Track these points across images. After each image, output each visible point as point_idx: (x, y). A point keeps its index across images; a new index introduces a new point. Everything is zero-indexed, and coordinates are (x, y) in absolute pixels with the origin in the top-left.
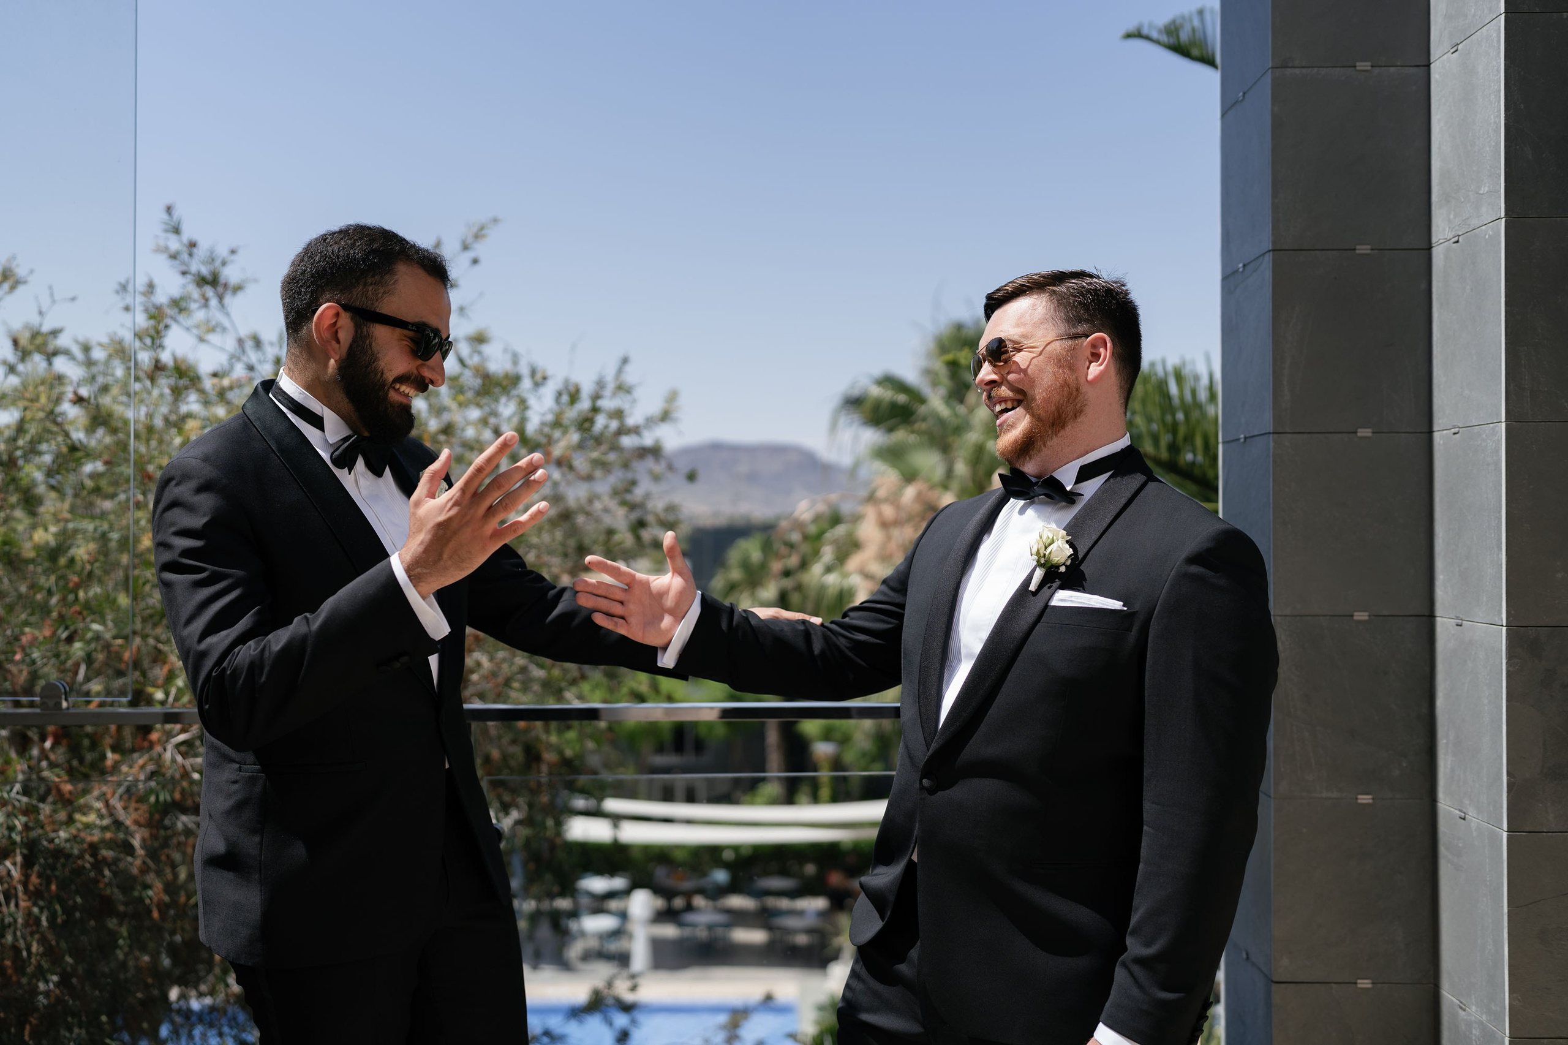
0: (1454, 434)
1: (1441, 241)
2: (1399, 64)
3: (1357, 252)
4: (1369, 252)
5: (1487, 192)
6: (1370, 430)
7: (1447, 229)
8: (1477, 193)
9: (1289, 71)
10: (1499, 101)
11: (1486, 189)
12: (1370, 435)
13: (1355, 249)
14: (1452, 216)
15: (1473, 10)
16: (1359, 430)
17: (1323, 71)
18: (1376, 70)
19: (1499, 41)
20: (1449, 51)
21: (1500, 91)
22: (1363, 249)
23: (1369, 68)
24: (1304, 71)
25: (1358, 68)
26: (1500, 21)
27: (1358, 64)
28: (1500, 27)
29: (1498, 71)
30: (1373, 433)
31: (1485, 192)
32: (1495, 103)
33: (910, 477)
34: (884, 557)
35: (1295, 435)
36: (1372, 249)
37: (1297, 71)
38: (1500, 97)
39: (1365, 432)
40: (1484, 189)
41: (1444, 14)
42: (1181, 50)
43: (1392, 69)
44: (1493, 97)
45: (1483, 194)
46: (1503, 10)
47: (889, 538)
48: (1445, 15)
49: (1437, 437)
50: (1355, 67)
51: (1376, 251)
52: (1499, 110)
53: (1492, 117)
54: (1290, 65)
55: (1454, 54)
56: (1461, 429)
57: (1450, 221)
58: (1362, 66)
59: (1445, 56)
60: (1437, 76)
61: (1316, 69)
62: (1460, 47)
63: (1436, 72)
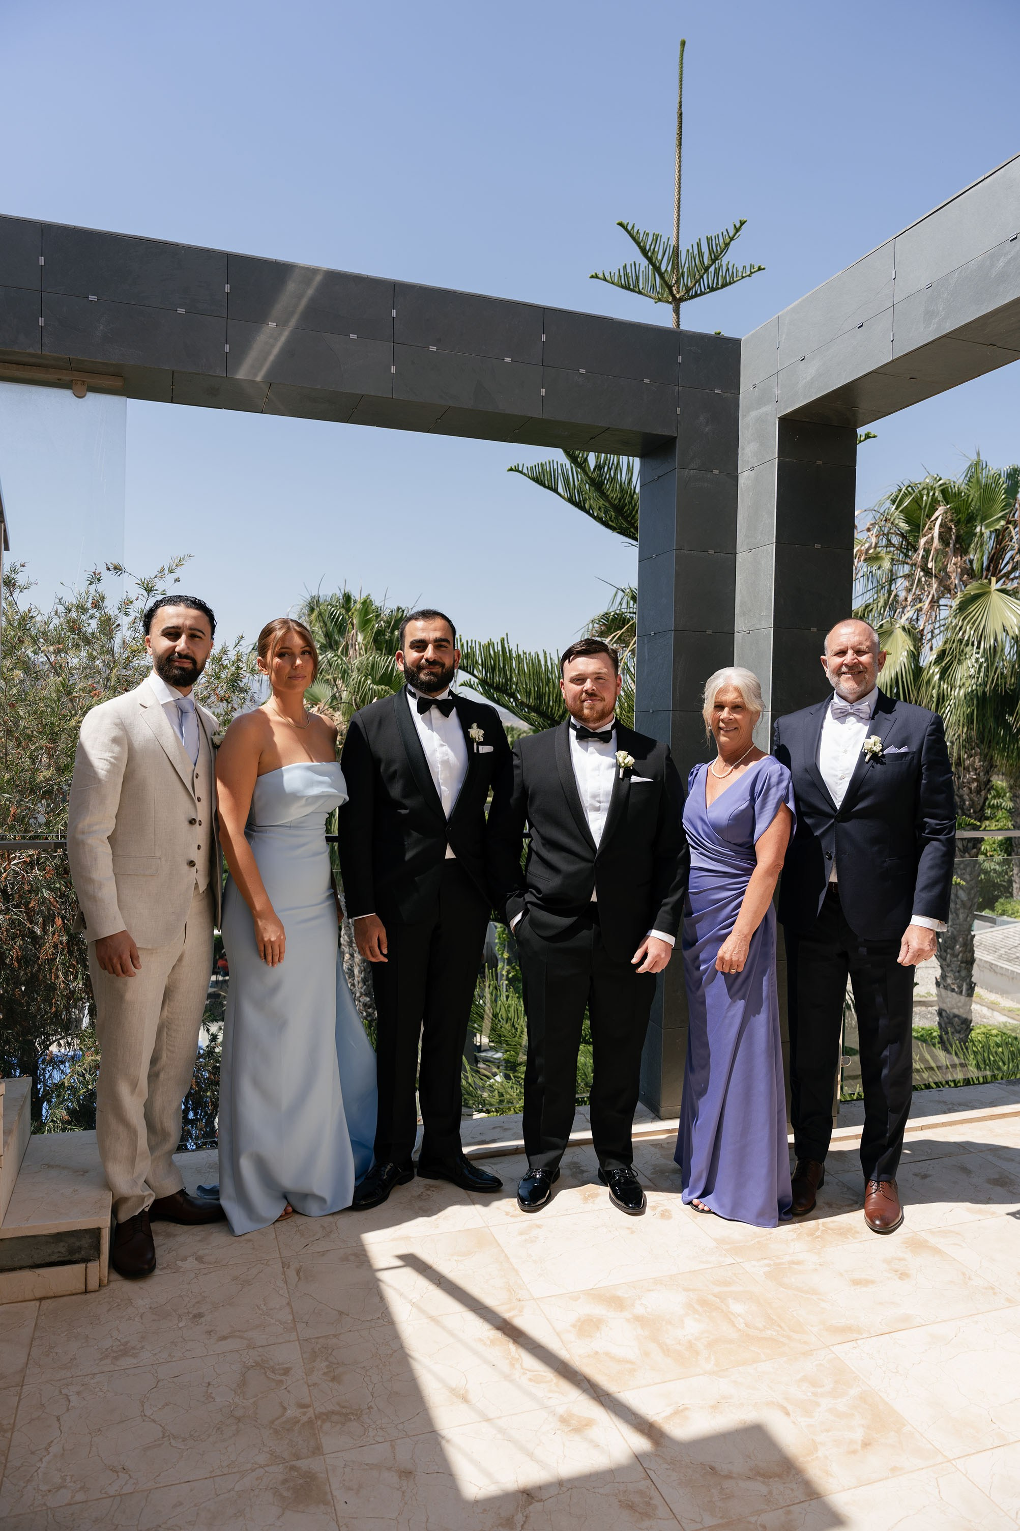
2: (724, 552)
4: (711, 633)
5: (765, 615)
7: (743, 627)
8: (760, 614)
9: (682, 551)
10: (772, 579)
13: (706, 632)
14: (745, 622)
15: (760, 539)
17: (696, 553)
18: (715, 554)
19: (772, 553)
20: (746, 551)
22: (709, 632)
23: (713, 553)
24: (688, 552)
26: (774, 545)
28: (774, 547)
29: (772, 566)
37: (685, 552)
38: (773, 576)
40: (763, 614)
41: (744, 535)
42: (538, 480)
43: (721, 554)
44: (768, 576)
45: (763, 616)
46: (774, 541)
50: (708, 552)
51: (713, 632)
53: (767, 584)
54: (683, 549)
55: (749, 553)
57: (744, 624)
58: (711, 552)
59: (744, 553)
60: (740, 560)
61: (692, 552)
62: (752, 551)
63: (739, 558)
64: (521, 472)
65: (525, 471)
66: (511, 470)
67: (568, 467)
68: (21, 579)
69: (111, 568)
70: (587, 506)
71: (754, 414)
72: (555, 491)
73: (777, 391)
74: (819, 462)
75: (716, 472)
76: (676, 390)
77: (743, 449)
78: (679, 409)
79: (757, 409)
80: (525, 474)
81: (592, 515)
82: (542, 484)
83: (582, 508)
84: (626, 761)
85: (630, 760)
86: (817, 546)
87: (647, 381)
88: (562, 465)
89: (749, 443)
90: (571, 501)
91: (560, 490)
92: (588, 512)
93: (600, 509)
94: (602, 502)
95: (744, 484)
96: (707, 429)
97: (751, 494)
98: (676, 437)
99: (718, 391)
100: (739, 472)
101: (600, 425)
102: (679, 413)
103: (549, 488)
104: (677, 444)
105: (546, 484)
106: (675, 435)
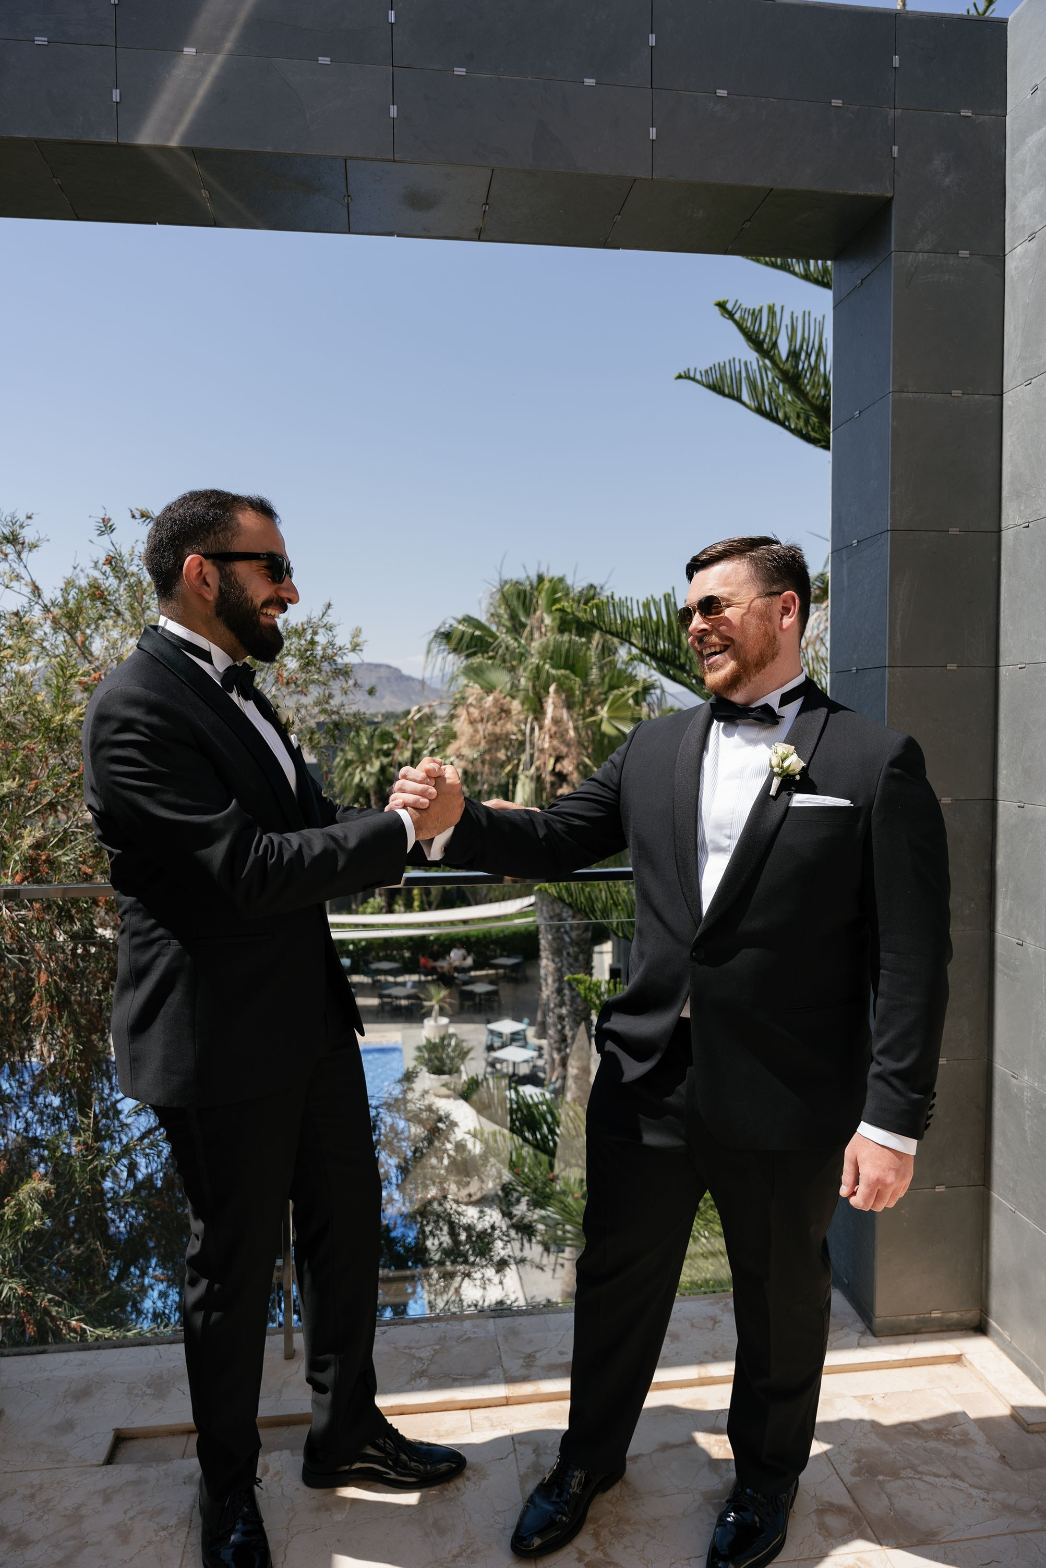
0: (1022, 668)
1: (1009, 526)
2: (980, 392)
3: (950, 533)
4: (958, 533)
6: (955, 665)
9: (904, 395)
12: (955, 668)
14: (1023, 508)
16: (949, 665)
17: (930, 396)
18: (966, 397)
20: (1021, 385)
22: (954, 531)
23: (960, 395)
24: (916, 395)
25: (953, 395)
27: (953, 391)
30: (958, 667)
33: (489, 689)
34: (473, 744)
36: (960, 531)
37: (910, 395)
39: (952, 667)
41: (1018, 355)
42: (716, 388)
43: (976, 396)
47: (476, 731)
48: (1019, 357)
49: (1004, 671)
50: (950, 393)
51: (963, 533)
54: (905, 391)
55: (1026, 386)
58: (957, 393)
59: (1018, 388)
60: (1010, 402)
61: (924, 394)
62: (1032, 381)
63: (1009, 397)
64: (694, 379)
65: (698, 377)
66: (680, 377)
67: (755, 366)
68: (28, 535)
69: (138, 515)
70: (781, 415)
71: (1033, 140)
72: (739, 399)
75: (964, 253)
76: (891, 116)
77: (1014, 208)
78: (895, 149)
79: (1038, 131)
80: (697, 381)
81: (788, 428)
82: (721, 392)
83: (775, 419)
84: (786, 764)
85: (794, 762)
87: (836, 102)
88: (746, 364)
89: (1025, 193)
90: (760, 411)
91: (745, 397)
92: (782, 424)
93: (798, 417)
94: (800, 407)
95: (1016, 268)
96: (947, 180)
97: (1030, 281)
98: (892, 198)
99: (965, 113)
100: (1007, 250)
101: (755, 184)
102: (895, 154)
103: (731, 396)
104: (894, 211)
105: (726, 391)
106: (890, 195)
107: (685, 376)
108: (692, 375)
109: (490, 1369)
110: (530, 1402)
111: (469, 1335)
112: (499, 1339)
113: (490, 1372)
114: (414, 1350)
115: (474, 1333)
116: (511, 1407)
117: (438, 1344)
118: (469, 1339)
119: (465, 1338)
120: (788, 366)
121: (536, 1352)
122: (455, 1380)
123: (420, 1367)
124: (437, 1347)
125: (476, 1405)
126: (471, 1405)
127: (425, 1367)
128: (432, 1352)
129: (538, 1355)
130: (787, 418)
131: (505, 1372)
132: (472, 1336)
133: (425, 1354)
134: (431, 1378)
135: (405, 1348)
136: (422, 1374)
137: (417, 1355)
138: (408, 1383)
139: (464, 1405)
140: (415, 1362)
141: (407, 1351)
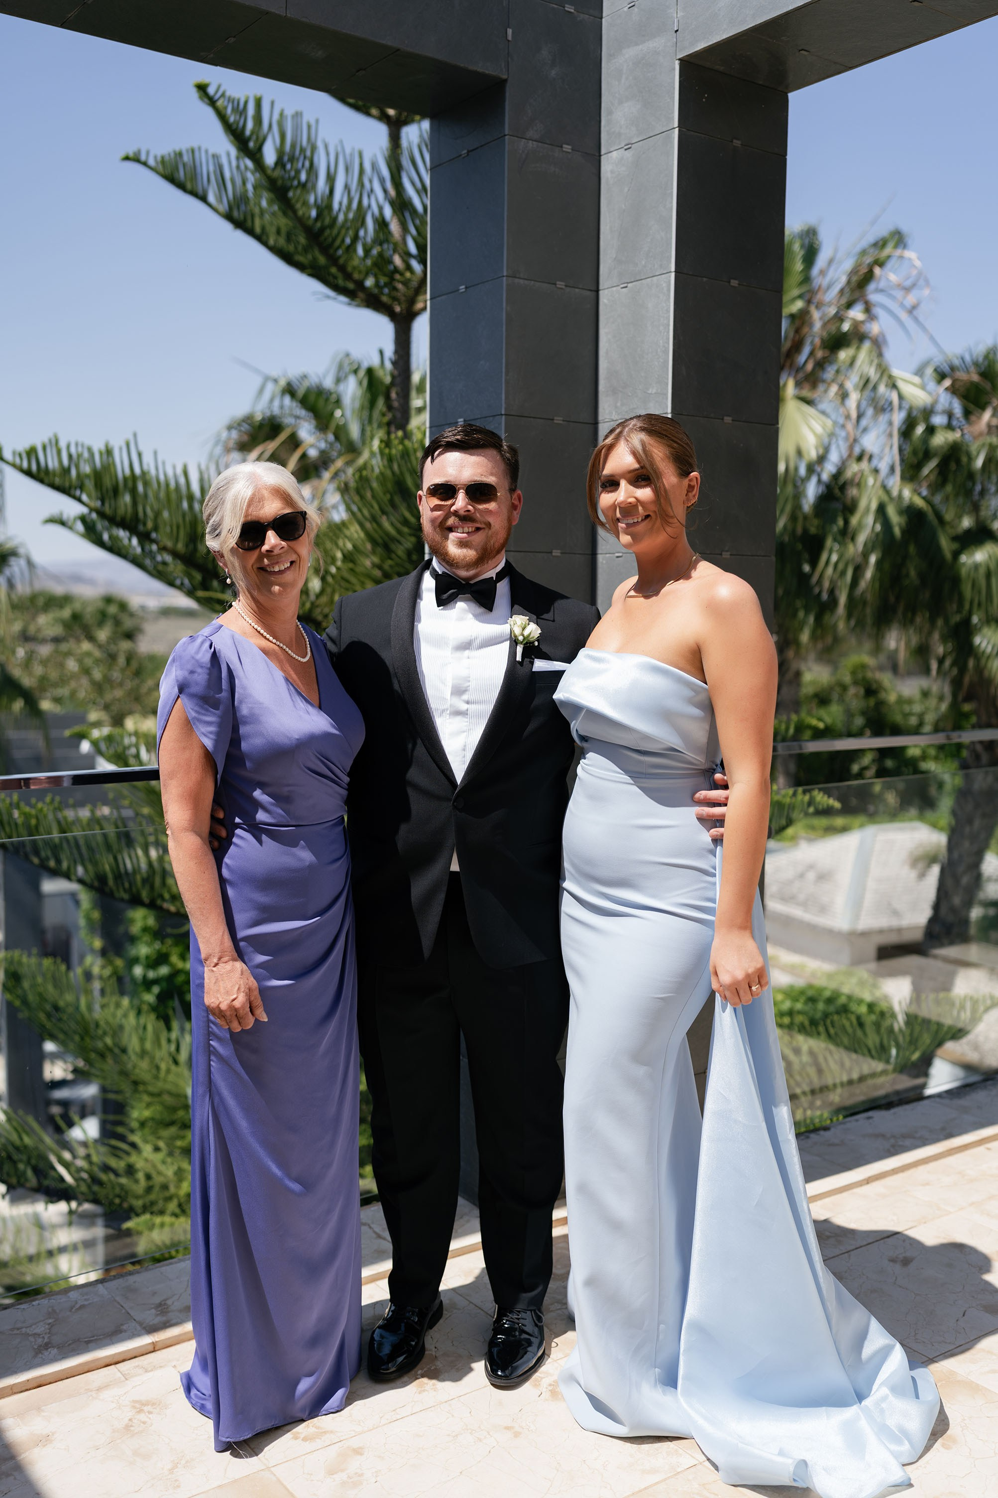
0: (617, 557)
1: (607, 420)
2: (581, 287)
3: (555, 421)
4: (561, 422)
5: (655, 393)
6: (559, 551)
7: (614, 413)
8: (645, 392)
9: (517, 280)
10: (668, 332)
11: (654, 391)
12: (559, 554)
13: (553, 420)
14: (619, 404)
15: (643, 263)
16: (554, 551)
17: (538, 284)
18: (568, 289)
19: (669, 290)
20: (618, 286)
21: (669, 325)
22: (558, 420)
23: (564, 287)
24: (526, 282)
25: (557, 286)
26: (670, 277)
27: (558, 283)
28: (669, 281)
29: (668, 311)
30: (561, 553)
31: (653, 392)
32: (664, 333)
35: (516, 553)
36: (563, 421)
37: (522, 281)
38: (669, 330)
39: (556, 553)
40: (652, 391)
41: (614, 256)
42: (171, 179)
43: (577, 290)
44: (661, 328)
45: (651, 394)
46: (673, 269)
48: (615, 259)
49: (601, 559)
50: (555, 284)
51: (565, 422)
52: (668, 339)
53: (661, 342)
54: (518, 276)
55: (624, 289)
56: (624, 555)
57: (616, 407)
58: (561, 284)
59: (614, 289)
60: (605, 301)
61: (533, 282)
62: (629, 285)
63: (605, 298)
64: (145, 164)
65: (151, 162)
66: (127, 158)
70: (258, 230)
71: (630, 53)
72: (203, 199)
73: (676, 15)
74: (737, 143)
75: (567, 148)
77: (610, 113)
78: (510, 31)
79: (637, 44)
80: (150, 168)
81: (265, 244)
82: (181, 186)
83: (250, 232)
84: (526, 633)
85: (533, 630)
86: (734, 283)
90: (229, 217)
91: (211, 198)
92: (258, 238)
93: (278, 232)
94: (283, 222)
95: (612, 172)
96: (553, 72)
97: (626, 189)
98: (505, 81)
99: (569, 8)
100: (603, 151)
101: (384, 42)
102: (510, 38)
103: (193, 193)
104: (507, 94)
105: (189, 186)
106: (505, 77)
107: (134, 158)
108: (143, 158)
109: (122, 1325)
110: (178, 1343)
111: (80, 1303)
112: (118, 1299)
113: (124, 1327)
114: (24, 1330)
115: (86, 1300)
116: (157, 1352)
117: (50, 1318)
118: (82, 1307)
119: (78, 1306)
120: (278, 173)
121: (165, 1300)
122: (88, 1342)
123: (40, 1341)
124: (50, 1321)
125: (121, 1359)
126: (116, 1360)
127: (46, 1340)
128: (47, 1326)
129: (169, 1302)
130: (263, 229)
131: (140, 1324)
132: (86, 1303)
133: (40, 1329)
134: (60, 1347)
135: (12, 1330)
136: (47, 1346)
137: (30, 1333)
138: (35, 1356)
139: (108, 1361)
140: (32, 1339)
141: (15, 1332)
